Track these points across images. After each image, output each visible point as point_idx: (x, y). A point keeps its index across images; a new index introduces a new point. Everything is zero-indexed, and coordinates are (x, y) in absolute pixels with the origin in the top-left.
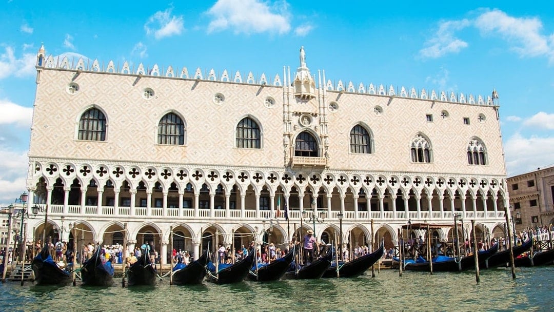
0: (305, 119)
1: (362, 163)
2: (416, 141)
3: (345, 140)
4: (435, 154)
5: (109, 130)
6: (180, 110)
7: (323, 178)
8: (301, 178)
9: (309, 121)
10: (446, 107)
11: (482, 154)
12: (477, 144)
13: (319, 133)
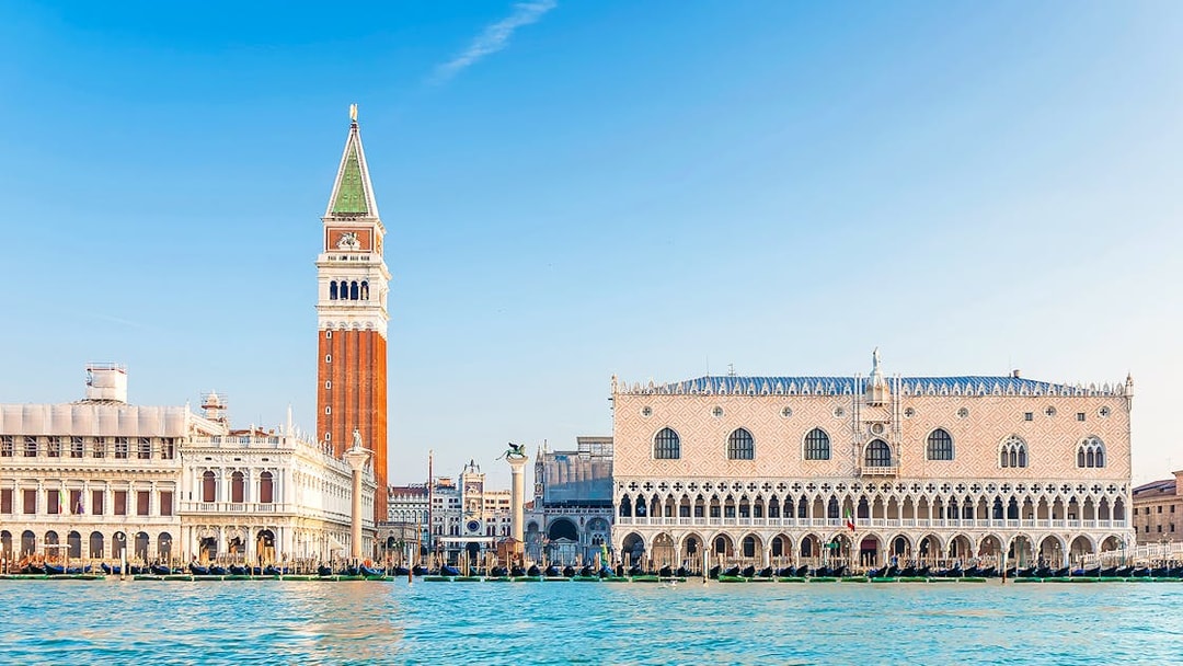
0: (878, 427)
1: (940, 471)
2: (1008, 444)
3: (921, 447)
4: (1033, 457)
5: (682, 448)
6: (747, 427)
7: (895, 487)
8: (871, 488)
9: (882, 429)
10: (1053, 402)
11: (1100, 452)
12: (1094, 443)
13: (889, 442)
